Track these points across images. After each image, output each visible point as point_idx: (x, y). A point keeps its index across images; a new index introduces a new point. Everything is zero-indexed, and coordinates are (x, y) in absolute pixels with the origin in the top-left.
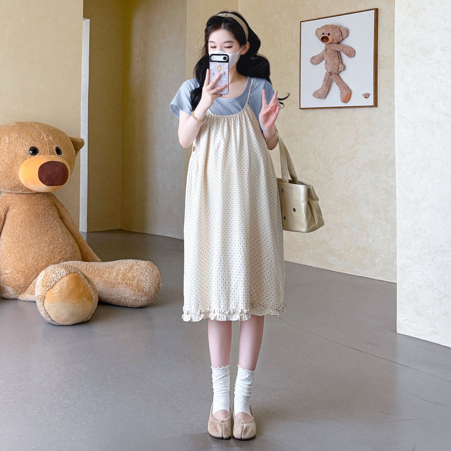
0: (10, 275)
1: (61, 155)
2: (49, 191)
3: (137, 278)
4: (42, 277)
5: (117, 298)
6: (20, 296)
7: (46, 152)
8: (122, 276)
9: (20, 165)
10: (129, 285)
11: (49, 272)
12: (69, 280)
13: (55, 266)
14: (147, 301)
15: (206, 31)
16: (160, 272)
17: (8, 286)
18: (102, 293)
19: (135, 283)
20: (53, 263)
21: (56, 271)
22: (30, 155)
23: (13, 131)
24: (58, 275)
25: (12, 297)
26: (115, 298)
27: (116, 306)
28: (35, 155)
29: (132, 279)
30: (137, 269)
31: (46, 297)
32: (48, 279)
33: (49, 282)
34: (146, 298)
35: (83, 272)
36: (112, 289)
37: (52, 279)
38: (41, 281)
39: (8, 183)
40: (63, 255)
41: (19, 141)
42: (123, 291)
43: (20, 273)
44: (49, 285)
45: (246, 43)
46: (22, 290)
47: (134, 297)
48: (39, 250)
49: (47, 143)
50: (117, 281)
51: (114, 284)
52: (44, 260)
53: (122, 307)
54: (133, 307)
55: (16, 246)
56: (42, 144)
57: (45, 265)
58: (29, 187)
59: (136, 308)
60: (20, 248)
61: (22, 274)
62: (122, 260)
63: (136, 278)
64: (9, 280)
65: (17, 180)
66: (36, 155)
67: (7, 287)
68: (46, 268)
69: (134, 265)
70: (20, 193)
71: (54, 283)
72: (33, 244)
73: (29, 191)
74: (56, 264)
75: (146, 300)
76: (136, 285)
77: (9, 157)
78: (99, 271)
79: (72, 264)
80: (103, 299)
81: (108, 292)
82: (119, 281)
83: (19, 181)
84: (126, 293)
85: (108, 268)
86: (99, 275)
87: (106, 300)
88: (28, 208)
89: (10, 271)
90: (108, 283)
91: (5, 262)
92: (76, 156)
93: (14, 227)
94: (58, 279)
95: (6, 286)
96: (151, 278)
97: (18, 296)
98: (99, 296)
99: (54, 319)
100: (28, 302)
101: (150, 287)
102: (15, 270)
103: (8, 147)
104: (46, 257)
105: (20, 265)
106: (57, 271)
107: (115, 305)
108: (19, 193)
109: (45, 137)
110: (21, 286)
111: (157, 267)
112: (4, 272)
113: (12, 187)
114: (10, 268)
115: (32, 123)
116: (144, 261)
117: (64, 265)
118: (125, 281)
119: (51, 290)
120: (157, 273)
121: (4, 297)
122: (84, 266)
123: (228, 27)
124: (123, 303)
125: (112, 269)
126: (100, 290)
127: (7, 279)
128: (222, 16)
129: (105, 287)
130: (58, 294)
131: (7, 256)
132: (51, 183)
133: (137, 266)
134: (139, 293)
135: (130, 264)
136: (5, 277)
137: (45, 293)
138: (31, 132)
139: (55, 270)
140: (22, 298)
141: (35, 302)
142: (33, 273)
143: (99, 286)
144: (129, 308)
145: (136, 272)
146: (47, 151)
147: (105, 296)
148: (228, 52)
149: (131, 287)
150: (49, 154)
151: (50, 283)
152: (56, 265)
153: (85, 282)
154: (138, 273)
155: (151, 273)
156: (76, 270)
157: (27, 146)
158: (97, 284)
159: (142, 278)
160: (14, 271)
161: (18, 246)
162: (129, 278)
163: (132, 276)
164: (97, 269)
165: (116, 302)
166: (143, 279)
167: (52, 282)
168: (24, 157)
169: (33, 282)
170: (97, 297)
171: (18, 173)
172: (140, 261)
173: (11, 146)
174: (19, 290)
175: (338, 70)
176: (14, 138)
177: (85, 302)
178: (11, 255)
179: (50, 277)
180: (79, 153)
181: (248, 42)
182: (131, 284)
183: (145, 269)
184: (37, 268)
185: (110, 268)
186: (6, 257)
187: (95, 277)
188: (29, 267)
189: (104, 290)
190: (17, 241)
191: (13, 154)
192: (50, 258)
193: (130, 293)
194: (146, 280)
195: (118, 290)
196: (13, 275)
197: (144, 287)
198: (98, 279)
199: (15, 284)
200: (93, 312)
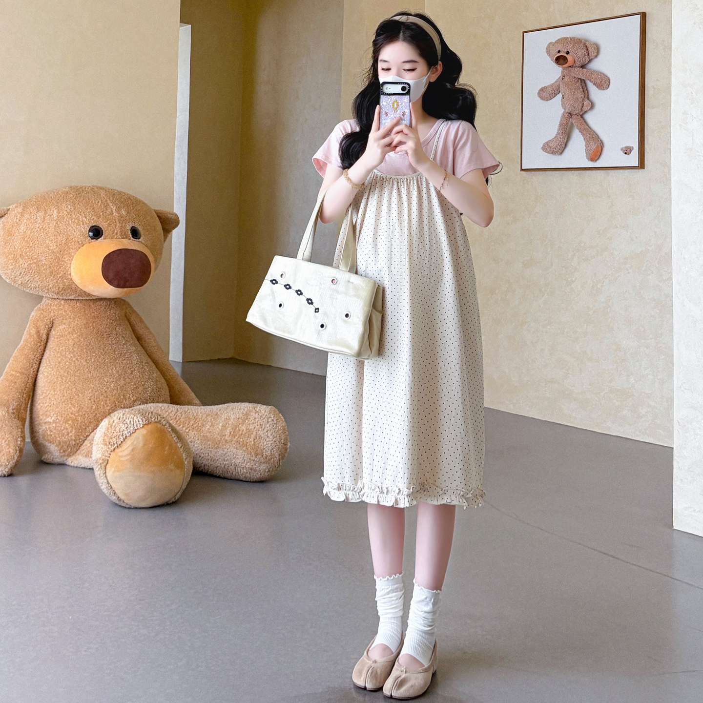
0: (54, 425)
1: (140, 240)
2: (118, 297)
3: (254, 433)
4: (104, 429)
5: (223, 466)
6: (70, 459)
7: (115, 234)
8: (232, 429)
9: (73, 254)
10: (242, 445)
11: (115, 422)
12: (146, 434)
13: (125, 411)
14: (269, 471)
15: (375, 43)
16: (287, 425)
17: (51, 442)
18: (200, 457)
19: (251, 442)
20: (123, 406)
21: (127, 420)
22: (89, 238)
23: (65, 200)
24: (129, 427)
25: (57, 460)
26: (219, 465)
27: (221, 478)
28: (97, 239)
29: (247, 435)
30: (255, 419)
31: (109, 460)
32: (113, 432)
33: (114, 437)
34: (267, 467)
35: (171, 422)
36: (215, 451)
37: (120, 432)
38: (101, 436)
39: (54, 284)
40: (140, 394)
41: (74, 216)
42: (232, 454)
43: (70, 422)
44: (115, 443)
45: (437, 64)
46: (73, 450)
47: (248, 464)
48: (101, 386)
49: (117, 220)
50: (224, 437)
51: (218, 443)
52: (108, 402)
53: (231, 479)
54: (247, 480)
55: (63, 381)
56: (108, 222)
57: (109, 410)
58: (86, 290)
59: (253, 482)
60: (69, 383)
61: (72, 424)
62: (233, 404)
63: (252, 434)
64: (52, 433)
65: (68, 279)
66: (99, 238)
67: (49, 444)
68: (112, 415)
69: (250, 411)
70: (73, 300)
71: (122, 440)
72: (91, 378)
73: (87, 296)
74: (127, 408)
75: (267, 470)
76: (252, 445)
77: (57, 241)
78: (196, 421)
79: (153, 408)
80: (200, 467)
81: (208, 455)
82: (227, 437)
83: (71, 280)
84: (237, 457)
85: (210, 416)
86: (196, 427)
87: (206, 467)
88: (85, 323)
89: (53, 418)
90: (208, 441)
91: (46, 405)
92: (165, 241)
93: (61, 353)
94: (130, 432)
95: (47, 443)
96: (274, 433)
97: (66, 459)
98: (193, 461)
99: (122, 497)
100: (82, 470)
101: (273, 449)
102: (62, 417)
103: (57, 225)
104: (113, 396)
105: (69, 409)
106: (129, 418)
107: (219, 477)
108: (71, 300)
109: (114, 211)
110: (71, 443)
111: (282, 416)
112: (45, 419)
113: (60, 290)
114: (53, 415)
115: (94, 188)
116: (265, 406)
117: (139, 410)
118: (236, 437)
119: (117, 450)
120: (283, 426)
121: (45, 460)
122: (172, 412)
123: (409, 38)
124: (232, 473)
125: (217, 418)
126: (197, 452)
127: (49, 431)
128: (400, 20)
129: (205, 447)
130: (128, 457)
131: (49, 394)
132: (122, 283)
133: (256, 413)
134: (256, 457)
135: (244, 410)
136: (46, 428)
137: (109, 455)
138: (92, 202)
139: (125, 418)
140: (72, 462)
141: (92, 469)
142: (90, 423)
143: (195, 446)
144: (240, 483)
145: (253, 423)
146: (117, 232)
147: (204, 462)
148: (409, 78)
149: (244, 449)
150: (119, 238)
151: (116, 439)
152: (127, 410)
153: (173, 438)
154: (256, 424)
155: (275, 426)
156: (159, 419)
157: (86, 224)
158: (191, 442)
159: (261, 433)
160: (60, 419)
161: (67, 381)
162: (242, 434)
163: (247, 429)
164: (193, 418)
165: (221, 472)
166: (262, 436)
167: (120, 437)
168: (80, 242)
169: (89, 437)
170: (192, 463)
171: (70, 267)
172: (259, 405)
173: (61, 224)
174: (68, 449)
175: (582, 109)
176: (66, 211)
177: (172, 470)
178: (56, 392)
179: (117, 429)
180: (169, 236)
181: (440, 62)
182: (245, 443)
183: (266, 419)
184: (96, 414)
185: (213, 417)
186: (47, 396)
187: (189, 430)
188: (84, 413)
189: (202, 451)
190: (66, 375)
191: (63, 237)
192: (118, 399)
193: (243, 457)
194: (266, 437)
195: (224, 453)
196: (58, 425)
197: (264, 449)
198: (194, 434)
199: (61, 440)
200: (184, 487)
